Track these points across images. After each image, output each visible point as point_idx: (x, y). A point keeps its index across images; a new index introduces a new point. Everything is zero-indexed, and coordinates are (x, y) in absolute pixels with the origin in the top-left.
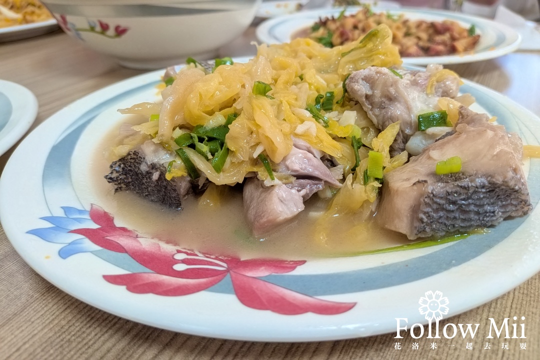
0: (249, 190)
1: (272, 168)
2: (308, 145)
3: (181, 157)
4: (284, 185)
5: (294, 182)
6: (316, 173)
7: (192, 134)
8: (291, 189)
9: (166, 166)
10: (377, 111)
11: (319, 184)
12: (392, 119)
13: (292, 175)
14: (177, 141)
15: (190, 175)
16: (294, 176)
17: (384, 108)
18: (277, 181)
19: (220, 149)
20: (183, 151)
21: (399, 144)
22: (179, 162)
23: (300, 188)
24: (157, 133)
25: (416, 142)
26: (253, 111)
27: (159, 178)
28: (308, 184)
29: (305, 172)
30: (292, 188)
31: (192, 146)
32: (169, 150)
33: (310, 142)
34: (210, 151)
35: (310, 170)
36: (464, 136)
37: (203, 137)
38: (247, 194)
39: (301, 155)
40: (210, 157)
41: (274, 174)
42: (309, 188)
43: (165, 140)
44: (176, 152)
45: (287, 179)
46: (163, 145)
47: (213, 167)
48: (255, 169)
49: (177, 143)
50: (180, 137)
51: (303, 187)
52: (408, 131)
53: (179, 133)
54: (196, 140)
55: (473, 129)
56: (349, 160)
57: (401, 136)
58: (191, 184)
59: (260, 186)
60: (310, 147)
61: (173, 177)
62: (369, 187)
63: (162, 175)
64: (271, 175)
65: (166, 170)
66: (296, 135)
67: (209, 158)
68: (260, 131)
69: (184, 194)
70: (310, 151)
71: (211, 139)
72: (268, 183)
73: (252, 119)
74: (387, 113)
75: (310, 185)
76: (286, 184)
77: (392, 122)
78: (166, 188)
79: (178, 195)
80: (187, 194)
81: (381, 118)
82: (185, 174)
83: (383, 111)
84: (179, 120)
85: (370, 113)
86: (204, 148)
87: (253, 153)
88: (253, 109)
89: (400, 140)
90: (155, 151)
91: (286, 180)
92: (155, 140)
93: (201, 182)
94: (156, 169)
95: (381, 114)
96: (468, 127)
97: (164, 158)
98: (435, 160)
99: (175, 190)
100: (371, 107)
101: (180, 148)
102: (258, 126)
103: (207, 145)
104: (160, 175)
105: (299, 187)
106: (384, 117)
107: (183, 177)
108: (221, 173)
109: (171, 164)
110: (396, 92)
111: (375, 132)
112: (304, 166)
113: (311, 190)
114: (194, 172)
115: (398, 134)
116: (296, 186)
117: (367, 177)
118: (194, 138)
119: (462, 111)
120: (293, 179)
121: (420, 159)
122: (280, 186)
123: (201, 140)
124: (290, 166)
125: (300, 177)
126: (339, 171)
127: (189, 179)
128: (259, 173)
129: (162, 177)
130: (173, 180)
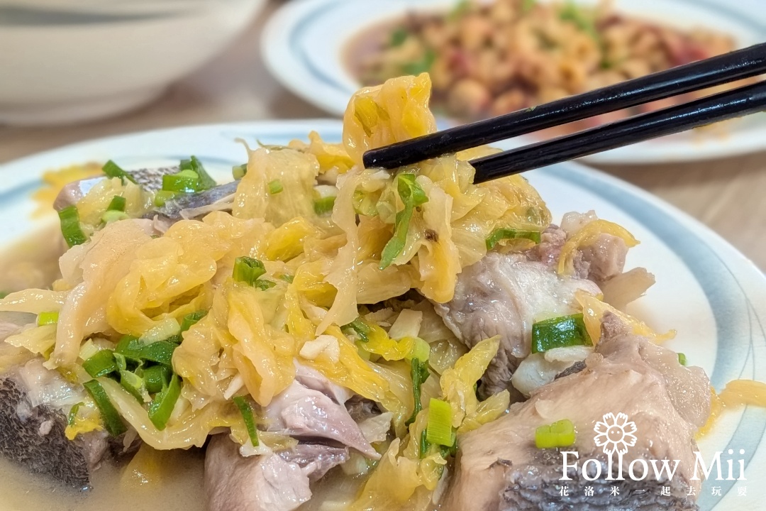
0: (215, 458)
1: (256, 421)
2: (324, 379)
3: (93, 396)
4: (276, 456)
5: (294, 450)
6: (335, 434)
7: (117, 355)
8: (287, 461)
9: (67, 412)
10: (459, 317)
11: (340, 452)
12: (488, 332)
13: (291, 436)
14: (88, 367)
15: (108, 428)
16: (295, 437)
17: (473, 311)
18: (263, 449)
19: (164, 385)
20: (98, 386)
21: (501, 374)
22: (90, 405)
23: (303, 461)
24: (51, 349)
25: (528, 374)
26: (228, 312)
27: (50, 432)
28: (320, 453)
29: (315, 431)
30: (291, 460)
31: (115, 376)
32: (72, 382)
33: (328, 374)
34: (146, 388)
35: (323, 429)
36: (593, 377)
37: (135, 359)
38: (212, 463)
39: (309, 399)
40: (146, 397)
41: (260, 433)
42: (322, 460)
43: (65, 363)
44: (85, 386)
45: (281, 442)
46: (62, 372)
47: (151, 419)
48: (226, 423)
49: (87, 370)
50: (93, 359)
51: (311, 458)
52: (516, 352)
53: (92, 350)
54: (122, 366)
55: (610, 365)
56: (402, 403)
57: (506, 359)
58: (110, 442)
59: (236, 453)
60: (327, 383)
61: (79, 434)
62: (425, 464)
63: (58, 428)
64: (253, 436)
65: (66, 420)
66: (303, 359)
67: (145, 401)
68: (235, 347)
69: (96, 461)
70: (326, 391)
71: (149, 364)
72: (246, 450)
73: (224, 327)
74: (477, 320)
75: (324, 455)
76: (278, 452)
77: (487, 337)
78: (63, 449)
79: (85, 464)
80: (101, 459)
81: (467, 328)
82: (100, 428)
83: (471, 316)
84: (93, 325)
85: (448, 319)
86: (137, 380)
87: (224, 391)
88: (229, 308)
89: (503, 366)
90: (46, 383)
91: (279, 447)
92: (49, 365)
93: (127, 442)
94: (47, 417)
95: (466, 321)
96: (603, 360)
97: (62, 397)
98: (541, 418)
99: (80, 456)
100: (448, 309)
101: (92, 379)
102: (233, 340)
103: (142, 377)
104: (53, 427)
105: (303, 458)
106: (472, 327)
107: (95, 432)
108: (165, 430)
109: (75, 409)
110: (495, 280)
111: (458, 349)
112: (312, 421)
113: (325, 464)
114: (115, 423)
115: (499, 356)
116: (298, 457)
117: (426, 445)
118: (120, 361)
119: (606, 324)
120: (294, 444)
121: (522, 411)
122: (269, 457)
123: (131, 365)
124: (288, 421)
125: (305, 439)
126: (381, 424)
127: (106, 434)
128: (233, 431)
129: (57, 430)
130: (78, 438)
